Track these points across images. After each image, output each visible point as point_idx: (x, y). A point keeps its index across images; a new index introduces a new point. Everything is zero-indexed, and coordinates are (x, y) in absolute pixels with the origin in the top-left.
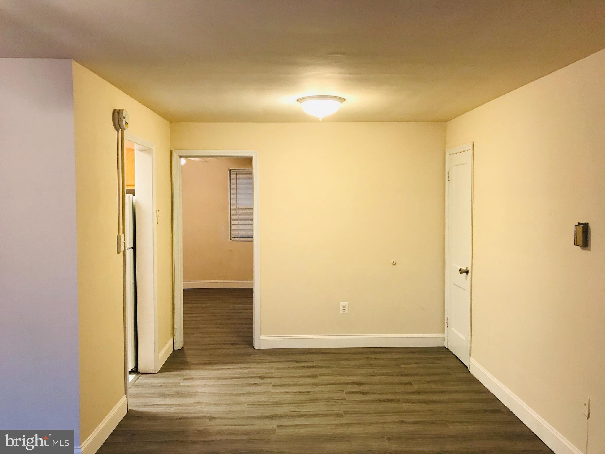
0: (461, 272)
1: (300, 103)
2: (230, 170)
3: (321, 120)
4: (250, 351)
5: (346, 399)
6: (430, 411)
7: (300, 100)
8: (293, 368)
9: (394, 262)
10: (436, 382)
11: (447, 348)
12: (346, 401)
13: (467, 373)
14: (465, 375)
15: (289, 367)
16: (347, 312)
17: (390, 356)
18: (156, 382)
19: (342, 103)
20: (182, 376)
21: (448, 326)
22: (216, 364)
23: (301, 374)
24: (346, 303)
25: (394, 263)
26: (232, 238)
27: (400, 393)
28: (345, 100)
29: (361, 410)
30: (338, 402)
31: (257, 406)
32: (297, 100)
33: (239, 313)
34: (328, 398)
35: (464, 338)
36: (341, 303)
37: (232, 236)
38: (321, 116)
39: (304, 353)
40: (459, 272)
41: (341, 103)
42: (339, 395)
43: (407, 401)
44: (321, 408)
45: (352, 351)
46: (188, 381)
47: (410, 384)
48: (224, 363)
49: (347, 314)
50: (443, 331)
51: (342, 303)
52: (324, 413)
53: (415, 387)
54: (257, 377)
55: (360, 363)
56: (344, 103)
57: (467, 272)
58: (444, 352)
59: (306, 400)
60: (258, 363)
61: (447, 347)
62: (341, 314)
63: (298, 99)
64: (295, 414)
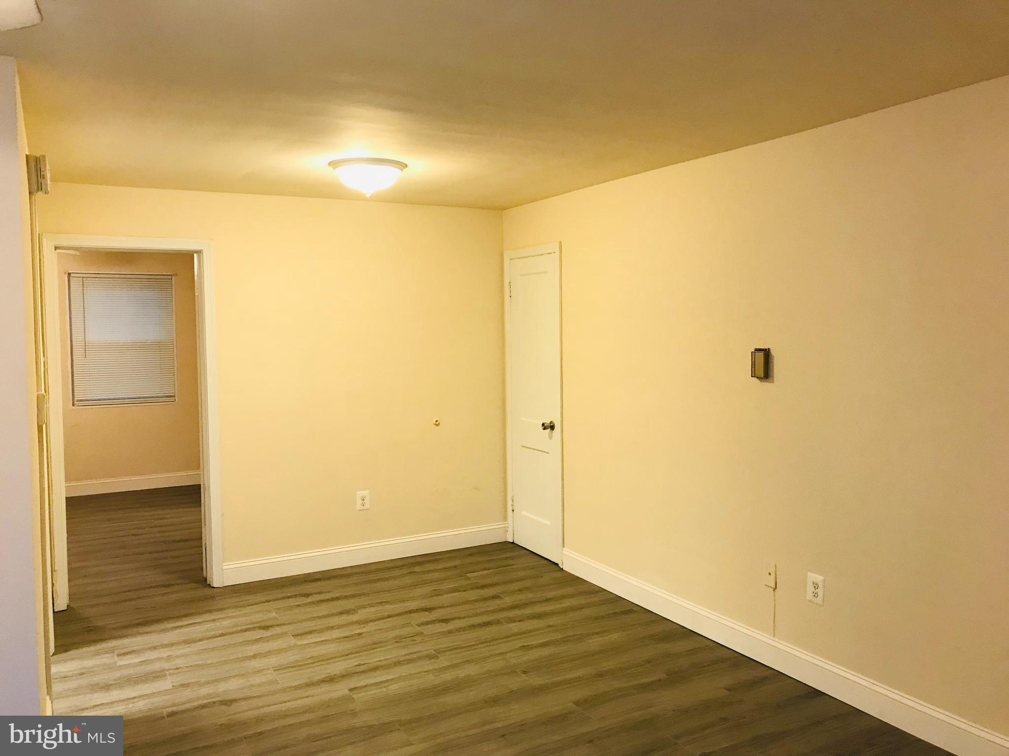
0: (545, 427)
1: (334, 169)
2: (69, 274)
3: (368, 197)
4: (207, 591)
5: (424, 632)
6: (549, 626)
7: (333, 164)
8: (305, 605)
9: (437, 421)
10: (528, 589)
11: (513, 543)
12: (426, 636)
13: (559, 571)
14: (559, 574)
15: (298, 606)
16: (367, 506)
17: (441, 566)
18: (65, 670)
19: (402, 170)
20: (111, 651)
21: (513, 510)
22: (158, 621)
23: (326, 613)
24: (365, 493)
25: (437, 423)
26: (76, 403)
27: (493, 612)
28: (406, 166)
29: (457, 643)
30: (416, 640)
31: (291, 669)
32: (329, 164)
33: (133, 535)
34: (396, 637)
35: (548, 523)
36: (358, 492)
37: (76, 399)
38: (368, 191)
39: (306, 581)
40: (541, 428)
41: (400, 171)
42: (408, 630)
43: (511, 620)
44: (398, 653)
45: (381, 567)
46: (129, 656)
47: (495, 597)
48: (174, 618)
49: (368, 509)
50: (505, 518)
51: (360, 494)
52: (408, 657)
53: (508, 601)
54: (254, 628)
55: (408, 580)
56: (405, 170)
57: (552, 427)
58: (511, 547)
59: (366, 646)
60: (236, 607)
61: (512, 541)
62: (359, 510)
63: (331, 162)
64: (363, 668)
